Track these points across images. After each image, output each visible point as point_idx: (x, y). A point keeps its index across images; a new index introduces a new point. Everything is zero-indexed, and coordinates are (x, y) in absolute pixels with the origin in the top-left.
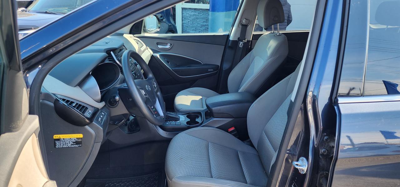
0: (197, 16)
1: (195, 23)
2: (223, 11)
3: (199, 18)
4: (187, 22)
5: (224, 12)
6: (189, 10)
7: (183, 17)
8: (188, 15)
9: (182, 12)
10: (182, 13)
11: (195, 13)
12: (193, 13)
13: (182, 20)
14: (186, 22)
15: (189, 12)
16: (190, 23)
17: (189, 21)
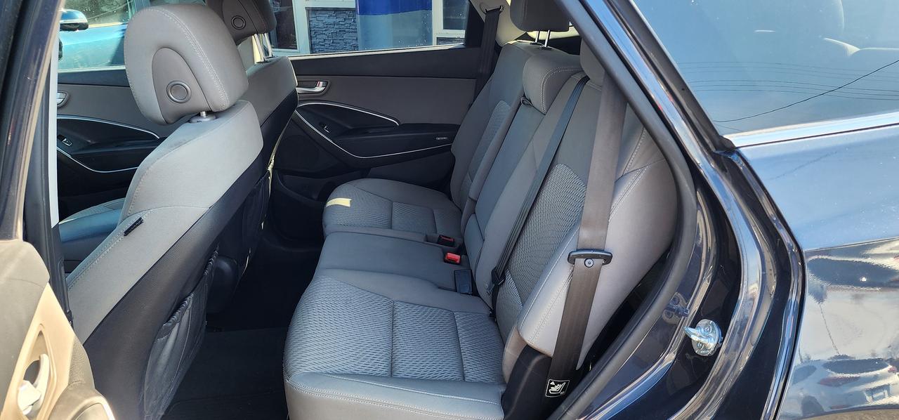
0: (343, 27)
1: (338, 41)
2: (386, 13)
3: (346, 30)
4: (322, 40)
5: (390, 15)
6: (323, 12)
7: (310, 31)
8: (321, 25)
9: (308, 18)
10: (309, 22)
11: (338, 20)
12: (331, 20)
13: (311, 38)
14: (318, 41)
15: (322, 19)
16: (327, 42)
17: (325, 37)
